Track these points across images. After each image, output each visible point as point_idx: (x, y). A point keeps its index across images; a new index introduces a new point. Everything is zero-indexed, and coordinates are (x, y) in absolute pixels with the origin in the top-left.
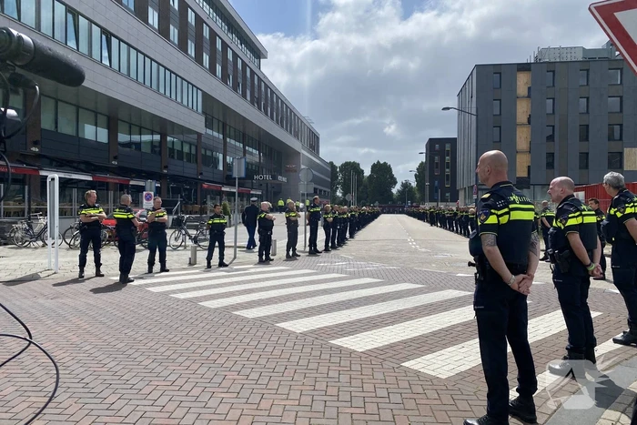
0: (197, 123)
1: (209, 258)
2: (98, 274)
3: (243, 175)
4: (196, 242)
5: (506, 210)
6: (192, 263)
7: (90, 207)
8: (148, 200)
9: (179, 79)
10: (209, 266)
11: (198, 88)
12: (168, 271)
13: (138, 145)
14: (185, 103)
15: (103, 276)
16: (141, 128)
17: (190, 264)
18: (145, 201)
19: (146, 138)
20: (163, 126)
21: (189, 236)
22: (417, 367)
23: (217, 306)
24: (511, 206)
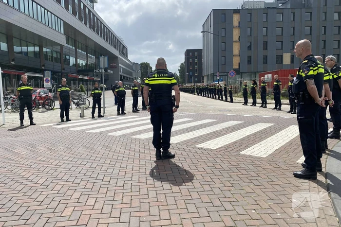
0: (61, 39)
1: (93, 113)
2: (32, 123)
3: (106, 66)
4: (78, 106)
5: (316, 68)
6: (82, 116)
8: (47, 82)
9: (49, 13)
10: (93, 117)
11: (60, 19)
12: (70, 120)
13: (27, 53)
14: (54, 28)
15: (35, 124)
16: (27, 42)
17: (81, 116)
18: (45, 83)
19: (31, 49)
20: (40, 41)
22: (248, 154)
23: (118, 135)
24: (319, 66)
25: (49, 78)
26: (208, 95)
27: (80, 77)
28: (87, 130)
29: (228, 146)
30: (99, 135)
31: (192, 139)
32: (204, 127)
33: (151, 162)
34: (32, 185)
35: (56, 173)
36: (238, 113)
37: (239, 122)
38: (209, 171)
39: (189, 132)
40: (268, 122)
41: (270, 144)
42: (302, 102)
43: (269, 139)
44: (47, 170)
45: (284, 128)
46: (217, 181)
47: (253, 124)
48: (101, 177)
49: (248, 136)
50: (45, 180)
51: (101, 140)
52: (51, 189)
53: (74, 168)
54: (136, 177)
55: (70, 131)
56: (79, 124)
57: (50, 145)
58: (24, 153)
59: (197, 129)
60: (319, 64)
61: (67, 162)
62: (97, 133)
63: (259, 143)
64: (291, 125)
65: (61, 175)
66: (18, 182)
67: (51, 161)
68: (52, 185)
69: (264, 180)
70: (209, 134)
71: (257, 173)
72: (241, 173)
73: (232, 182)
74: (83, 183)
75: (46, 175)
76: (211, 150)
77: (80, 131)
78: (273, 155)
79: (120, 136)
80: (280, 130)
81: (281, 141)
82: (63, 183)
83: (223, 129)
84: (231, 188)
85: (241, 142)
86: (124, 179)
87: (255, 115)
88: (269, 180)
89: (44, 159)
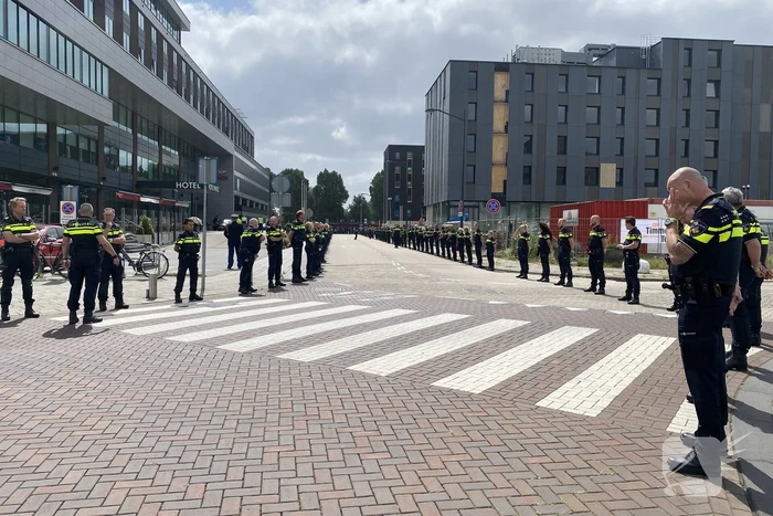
0: (103, 110)
1: (178, 289)
2: (30, 314)
3: (213, 180)
4: (139, 270)
5: (729, 226)
6: (151, 296)
7: (16, 221)
8: (68, 212)
9: (77, 49)
10: (178, 300)
11: (102, 63)
14: (86, 82)
15: (37, 316)
16: (19, 113)
17: (148, 297)
18: (62, 214)
19: (27, 128)
20: (51, 111)
21: (130, 261)
22: (555, 406)
23: (246, 350)
24: (734, 222)
25: (74, 203)
26: (438, 251)
27: (142, 199)
28: (167, 333)
29: (506, 386)
30: (198, 348)
31: (422, 365)
32: (444, 334)
33: (334, 426)
34: (50, 490)
35: (108, 455)
36: (515, 299)
37: (521, 323)
38: (476, 453)
39: (411, 345)
40: (586, 325)
41: (599, 382)
42: (693, 299)
43: (594, 367)
44: (83, 446)
45: (622, 341)
46: (499, 480)
47: (552, 328)
48: (219, 467)
49: (547, 361)
50: (80, 474)
51: (205, 364)
52: (99, 502)
53: (150, 442)
54: (305, 469)
55: (126, 335)
56: (148, 317)
57: (82, 375)
58: (18, 396)
59: (428, 340)
61: (130, 424)
62: (194, 344)
63: (575, 380)
64: (636, 333)
65: (120, 461)
66: (13, 479)
67: (90, 422)
68: (99, 491)
69: (605, 479)
70: (458, 352)
71: (586, 457)
72: (548, 460)
73: (533, 482)
74: (179, 485)
75: (83, 460)
76: (470, 395)
77: (154, 336)
78: (610, 410)
79: (250, 353)
80: (615, 345)
81: (622, 374)
82: (126, 484)
83: (487, 341)
84: (536, 500)
85: (533, 376)
86: (278, 475)
87: (551, 303)
88: (617, 478)
89: (72, 414)
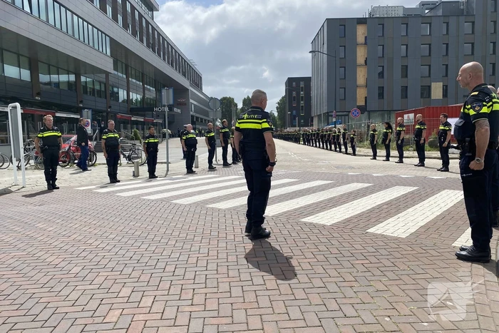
0: (107, 64)
3: (171, 102)
4: (130, 160)
5: (491, 103)
6: (136, 175)
8: (86, 126)
9: (90, 27)
11: (106, 35)
12: (119, 181)
13: (58, 84)
14: (96, 47)
16: (58, 68)
17: (134, 176)
19: (64, 78)
20: (77, 67)
21: (124, 155)
22: (379, 232)
23: (188, 203)
24: (494, 100)
25: (89, 120)
27: (133, 119)
28: (143, 195)
29: (349, 220)
30: (159, 202)
31: (296, 210)
32: (314, 192)
33: (235, 243)
34: (62, 276)
35: (97, 259)
36: (365, 172)
37: (366, 185)
38: (321, 258)
39: (291, 199)
40: (410, 185)
41: (412, 218)
42: (469, 152)
43: (410, 210)
44: (84, 254)
45: (433, 193)
46: (333, 273)
47: (387, 187)
48: (161, 265)
49: (380, 207)
50: (81, 268)
51: (162, 210)
52: (89, 282)
53: (123, 252)
54: (212, 266)
55: (118, 196)
56: (132, 186)
57: (88, 217)
58: (51, 229)
59: (303, 195)
60: (494, 98)
61: (113, 243)
62: (157, 200)
63: (396, 217)
64: (444, 189)
65: (104, 262)
66: (43, 271)
67: (89, 242)
68: (90, 277)
69: (404, 272)
70: (321, 202)
71: (392, 260)
72: (368, 262)
73: (355, 274)
74: (136, 274)
75: (83, 261)
76: (324, 226)
77: (133, 197)
78: (416, 234)
79: (190, 204)
80: (428, 196)
81: (429, 213)
82: (106, 274)
83: (342, 196)
84: (354, 284)
85: (368, 215)
86: (196, 269)
87: (390, 173)
88: (412, 272)
89: (80, 238)
